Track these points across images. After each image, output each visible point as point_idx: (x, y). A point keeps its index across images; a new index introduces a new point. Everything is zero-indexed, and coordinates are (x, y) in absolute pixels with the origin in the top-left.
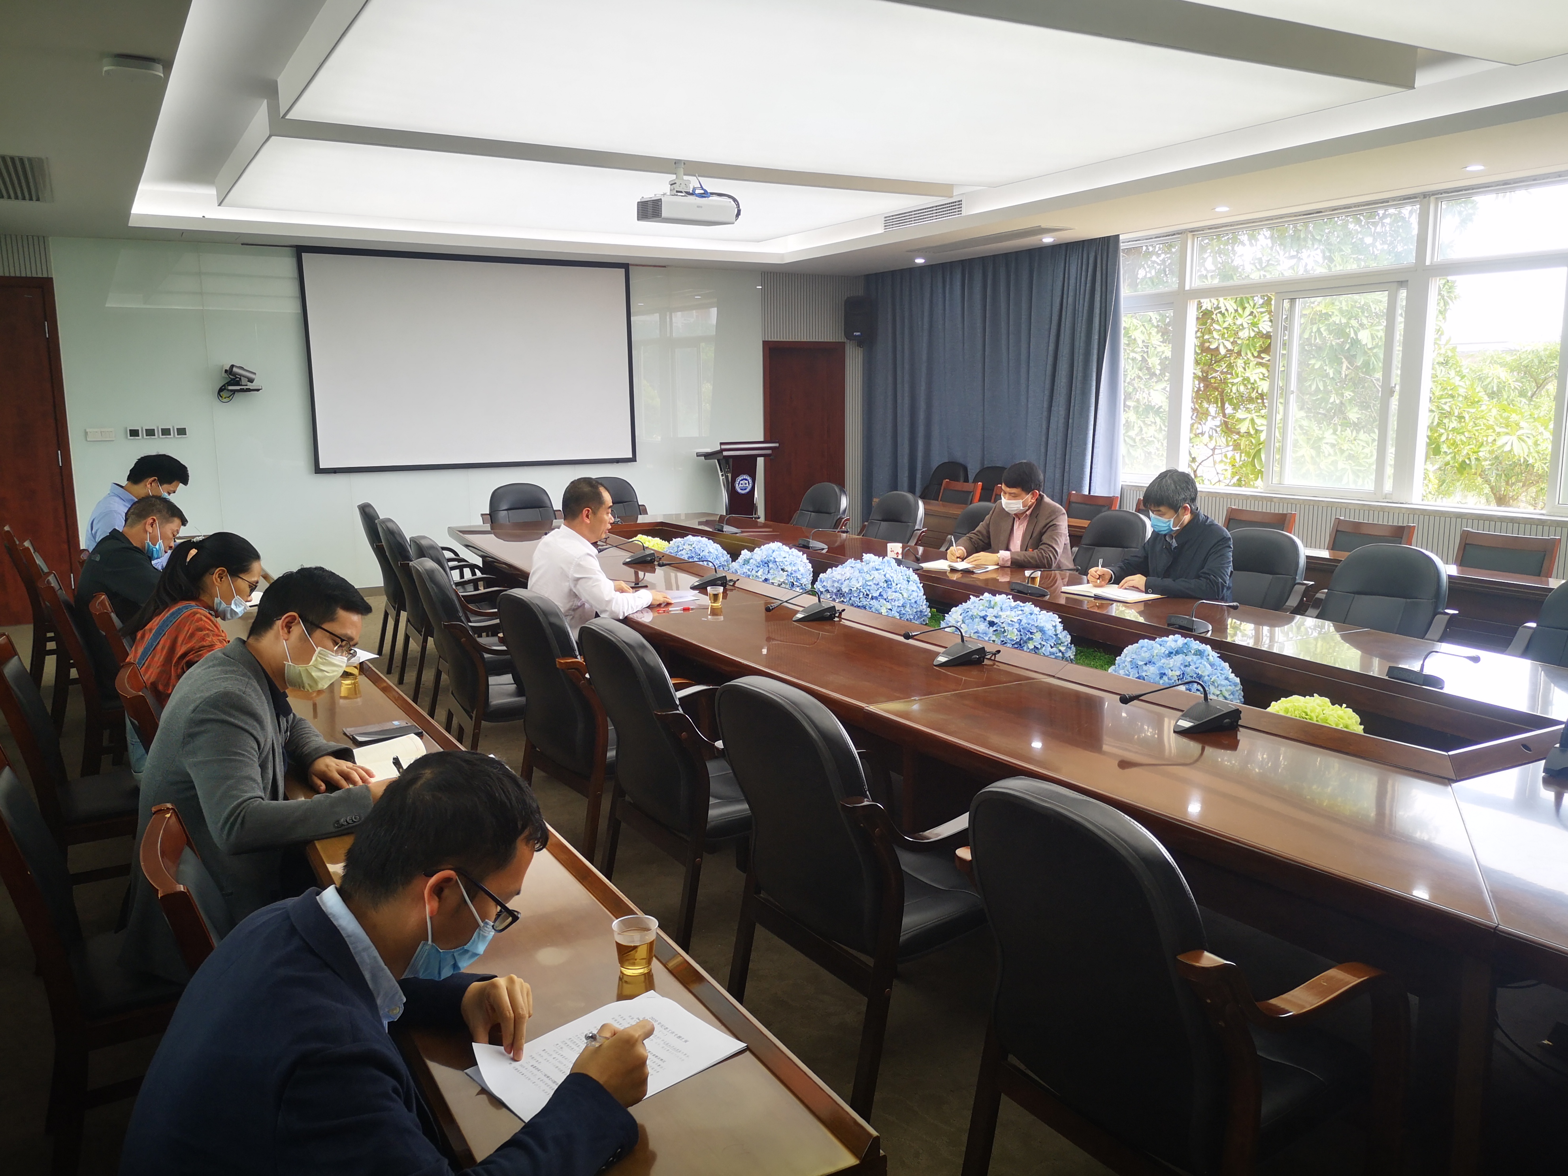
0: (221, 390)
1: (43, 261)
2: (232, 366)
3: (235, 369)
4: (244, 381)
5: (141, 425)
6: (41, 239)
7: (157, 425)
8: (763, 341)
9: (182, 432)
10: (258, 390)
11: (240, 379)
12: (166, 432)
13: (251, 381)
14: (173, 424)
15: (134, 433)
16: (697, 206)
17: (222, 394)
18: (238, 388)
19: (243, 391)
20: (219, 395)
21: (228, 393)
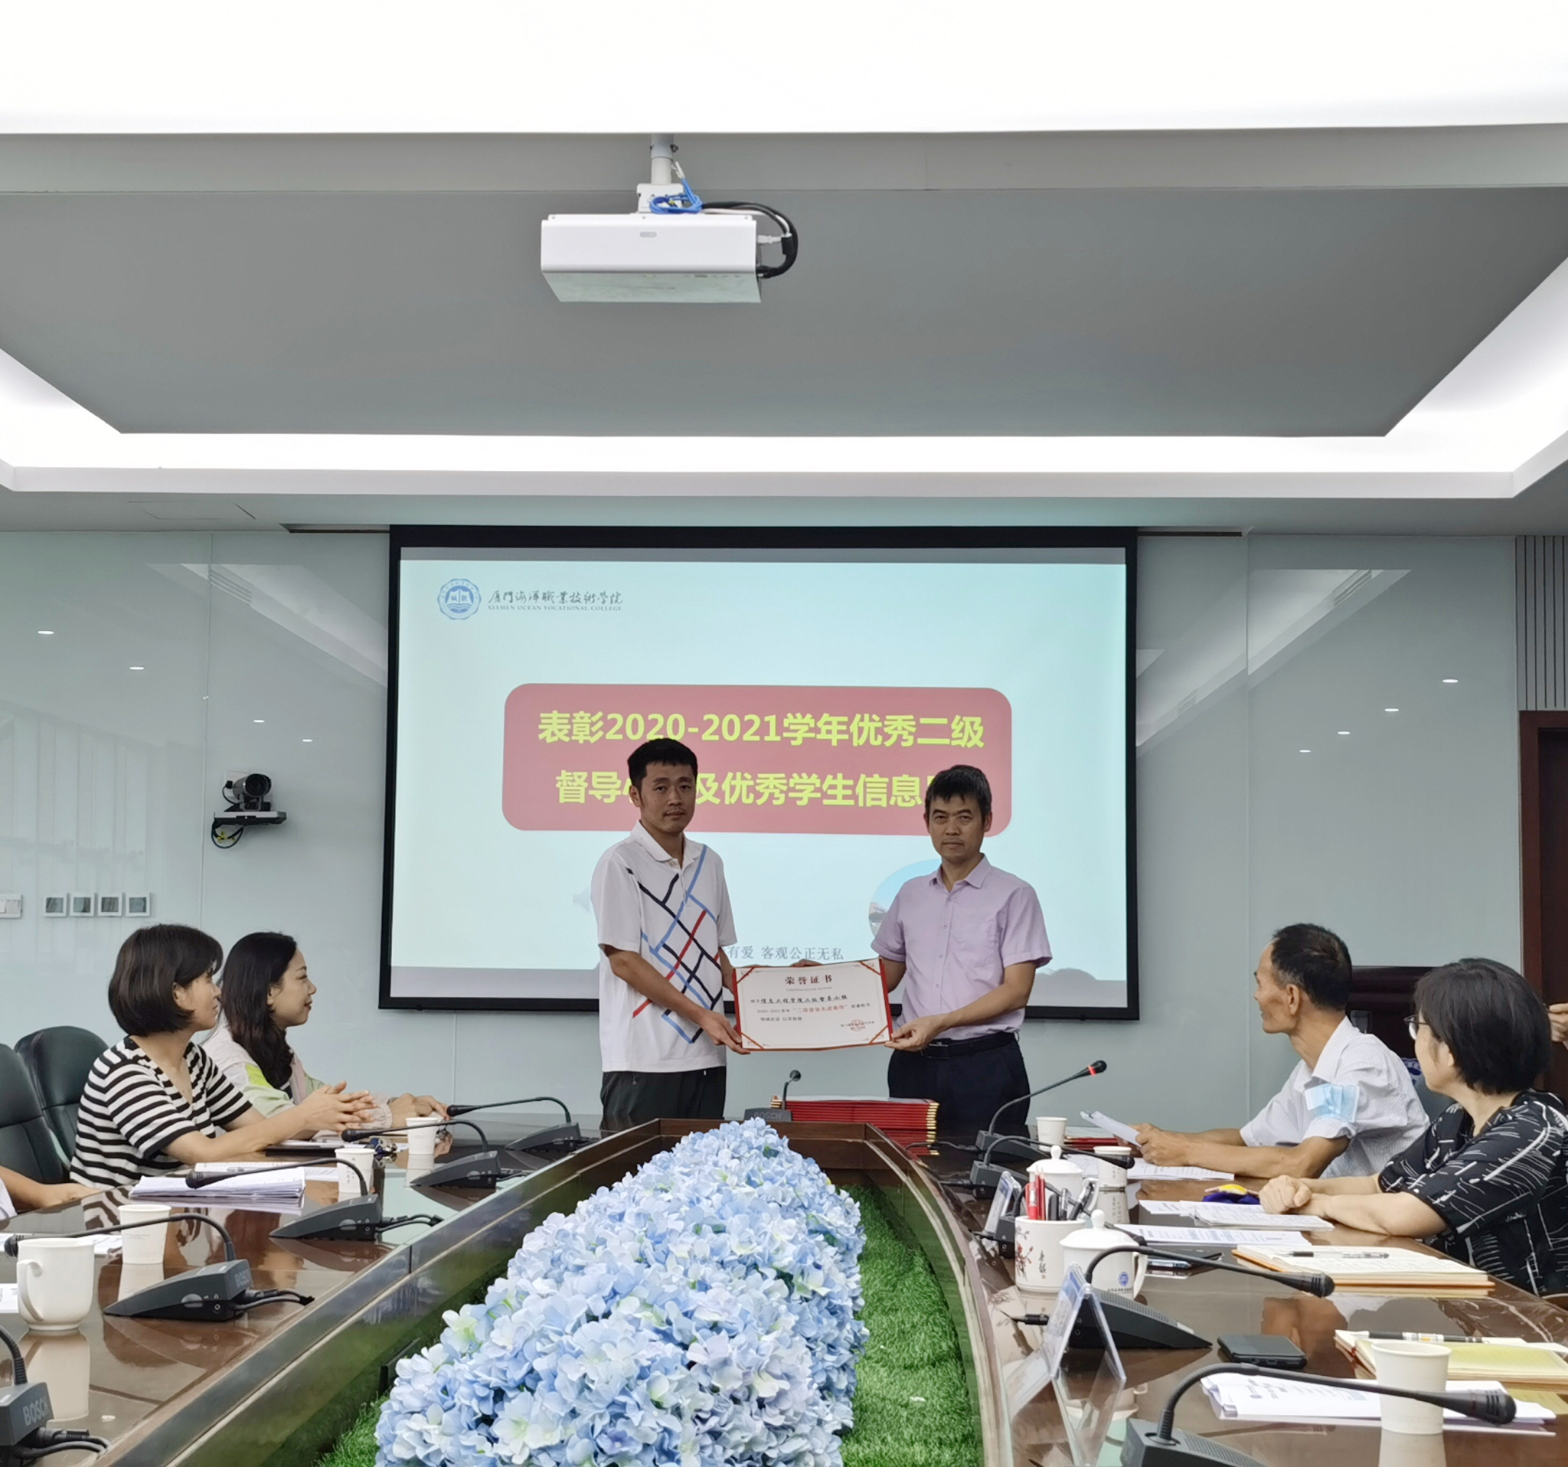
0: (217, 825)
5: (68, 890)
7: (95, 892)
8: (1520, 713)
10: (273, 821)
12: (110, 905)
14: (124, 889)
15: (54, 906)
16: (643, 235)
17: (218, 831)
18: (233, 815)
19: (253, 822)
20: (214, 834)
21: (229, 830)
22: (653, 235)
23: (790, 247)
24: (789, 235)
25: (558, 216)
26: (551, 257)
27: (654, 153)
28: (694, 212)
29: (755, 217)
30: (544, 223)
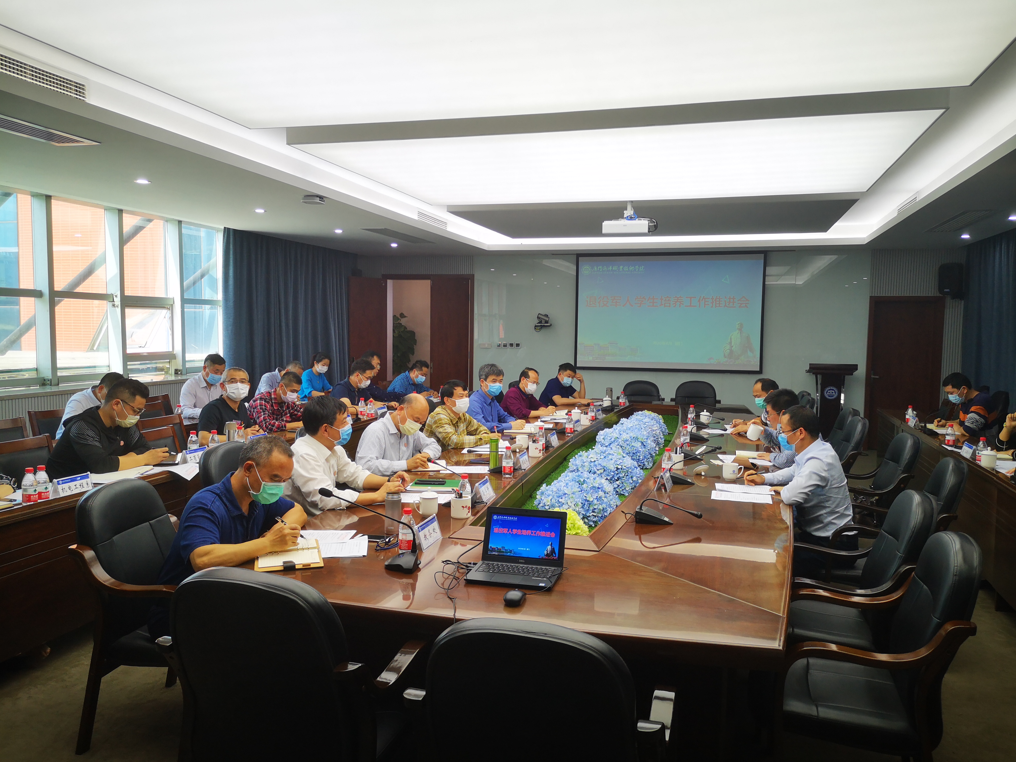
0: (536, 326)
1: (471, 268)
2: (539, 314)
3: (539, 316)
4: (543, 322)
5: (502, 342)
6: (472, 257)
7: (508, 342)
8: (870, 297)
9: (518, 345)
10: (549, 326)
11: (541, 321)
12: (511, 345)
13: (547, 322)
14: (515, 342)
15: (499, 346)
16: (624, 226)
17: (536, 328)
18: (539, 324)
19: (544, 326)
20: (535, 328)
21: (539, 328)
22: (626, 226)
23: (656, 227)
24: (656, 224)
25: (606, 221)
26: (604, 231)
27: (628, 203)
28: (635, 220)
29: (648, 220)
30: (603, 223)
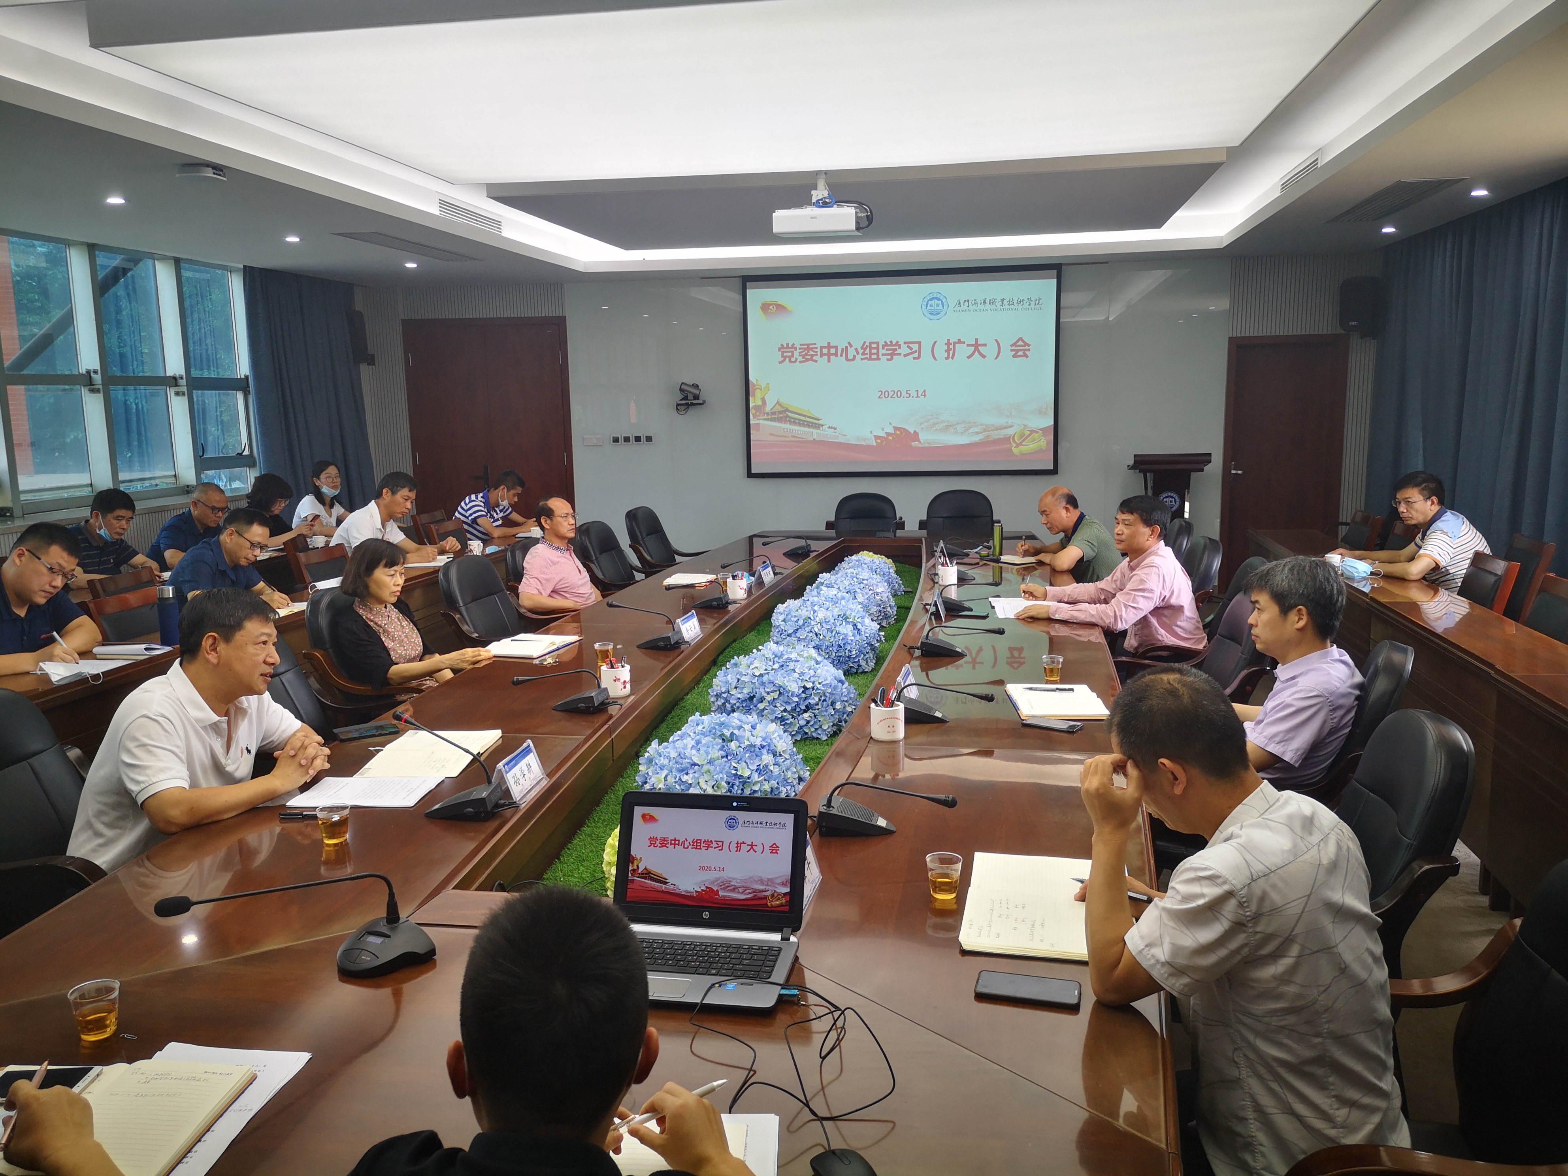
1: (560, 305)
2: (682, 383)
3: (683, 387)
4: (690, 397)
5: (621, 435)
6: (559, 285)
7: (631, 434)
8: (1229, 338)
9: (649, 439)
10: (700, 404)
11: (687, 396)
12: (638, 439)
13: (696, 397)
14: (643, 433)
15: (616, 440)
16: (811, 218)
17: (678, 407)
18: (684, 402)
19: (692, 404)
21: (683, 408)
22: (816, 218)
23: (870, 219)
24: (868, 214)
25: (780, 211)
26: (776, 229)
27: (819, 176)
28: (832, 207)
29: (855, 207)
30: (774, 214)
